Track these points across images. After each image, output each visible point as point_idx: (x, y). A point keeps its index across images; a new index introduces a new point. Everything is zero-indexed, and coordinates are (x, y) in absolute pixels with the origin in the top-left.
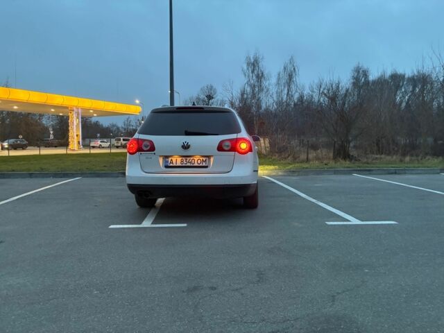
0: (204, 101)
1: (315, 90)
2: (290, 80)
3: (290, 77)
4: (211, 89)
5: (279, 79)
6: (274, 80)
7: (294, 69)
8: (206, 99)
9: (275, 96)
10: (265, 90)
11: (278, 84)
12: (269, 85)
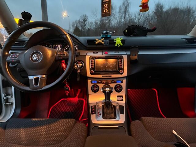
0: (82, 22)
1: (137, 16)
2: (126, 10)
3: (126, 8)
4: (85, 17)
5: (120, 9)
6: (118, 10)
7: (128, 4)
8: (83, 21)
9: (118, 18)
10: (113, 15)
11: (120, 12)
12: (115, 13)
